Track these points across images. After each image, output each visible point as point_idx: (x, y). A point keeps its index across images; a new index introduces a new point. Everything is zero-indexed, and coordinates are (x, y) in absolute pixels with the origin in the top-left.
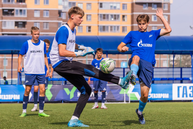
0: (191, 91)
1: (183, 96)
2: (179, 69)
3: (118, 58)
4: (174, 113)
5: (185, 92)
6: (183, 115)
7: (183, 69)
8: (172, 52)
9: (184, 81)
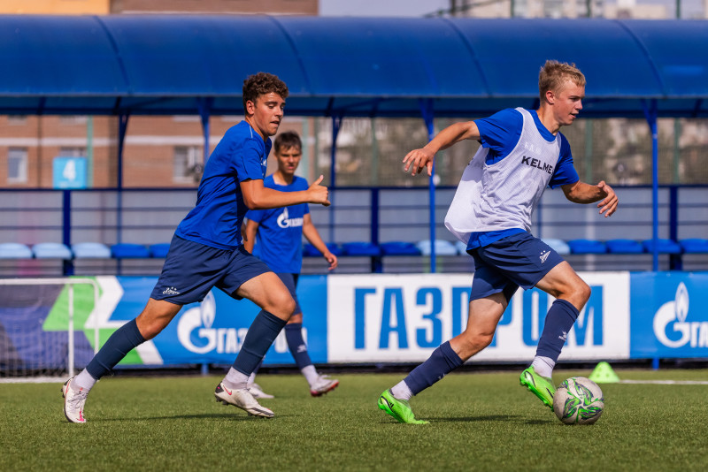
0: (425, 317)
1: (384, 343)
2: (364, 198)
3: (40, 135)
4: (320, 437)
5: (393, 322)
6: (366, 446)
7: (385, 198)
8: (324, 106)
9: (387, 260)
